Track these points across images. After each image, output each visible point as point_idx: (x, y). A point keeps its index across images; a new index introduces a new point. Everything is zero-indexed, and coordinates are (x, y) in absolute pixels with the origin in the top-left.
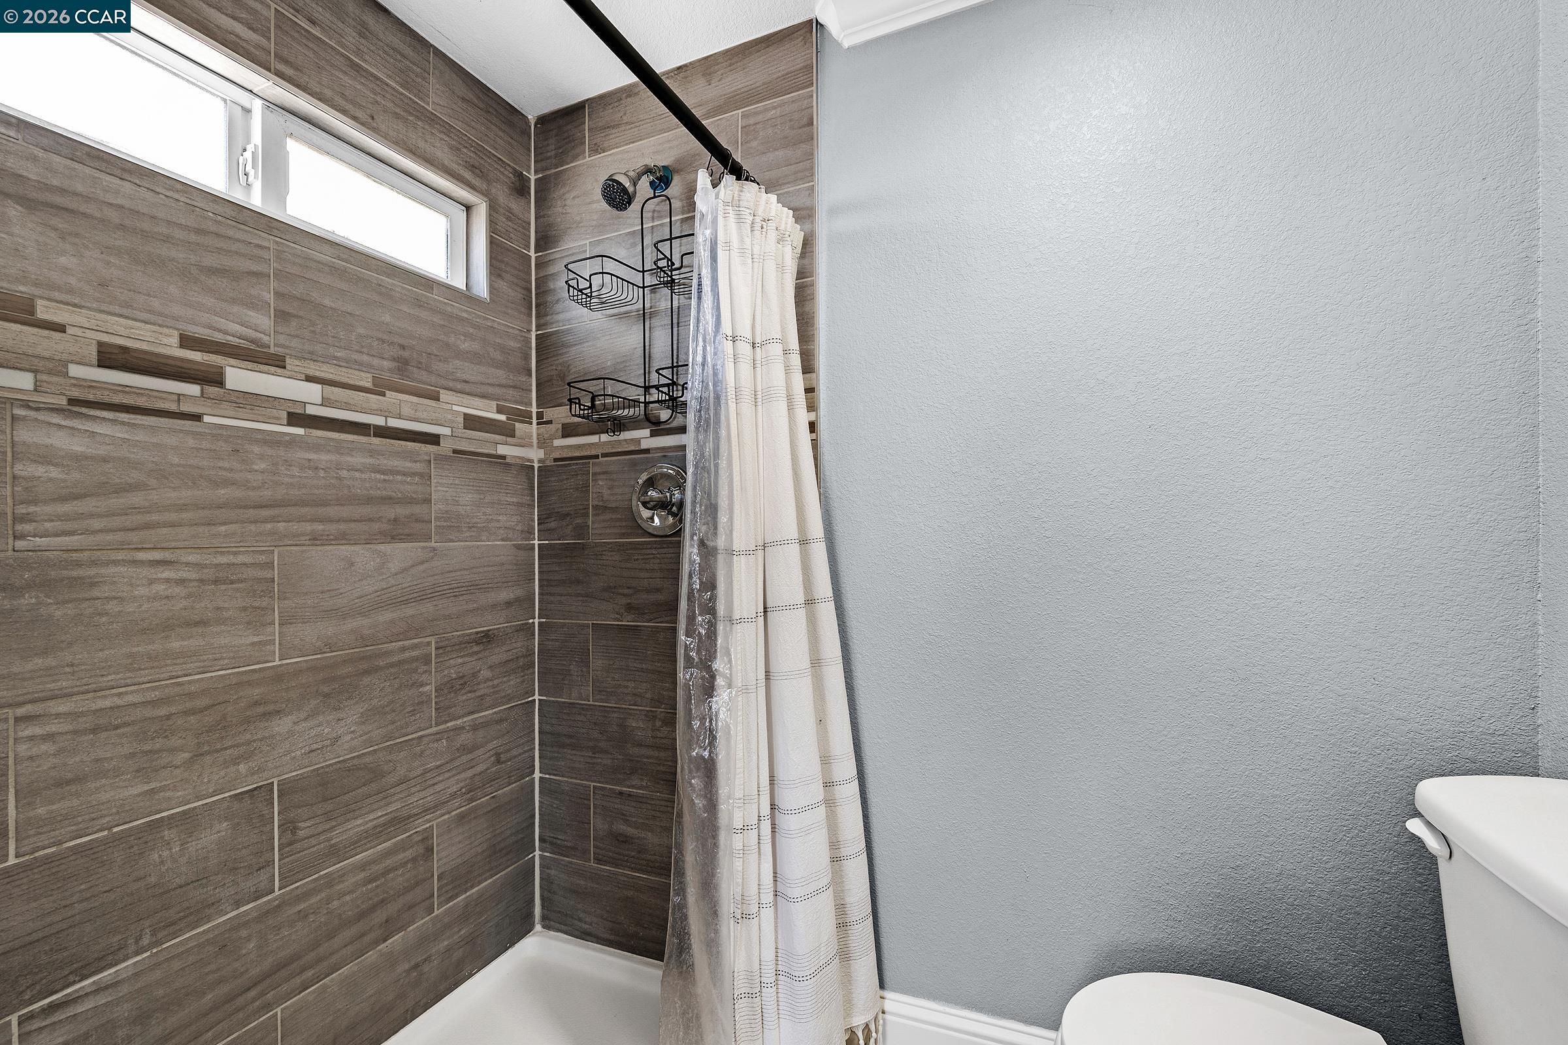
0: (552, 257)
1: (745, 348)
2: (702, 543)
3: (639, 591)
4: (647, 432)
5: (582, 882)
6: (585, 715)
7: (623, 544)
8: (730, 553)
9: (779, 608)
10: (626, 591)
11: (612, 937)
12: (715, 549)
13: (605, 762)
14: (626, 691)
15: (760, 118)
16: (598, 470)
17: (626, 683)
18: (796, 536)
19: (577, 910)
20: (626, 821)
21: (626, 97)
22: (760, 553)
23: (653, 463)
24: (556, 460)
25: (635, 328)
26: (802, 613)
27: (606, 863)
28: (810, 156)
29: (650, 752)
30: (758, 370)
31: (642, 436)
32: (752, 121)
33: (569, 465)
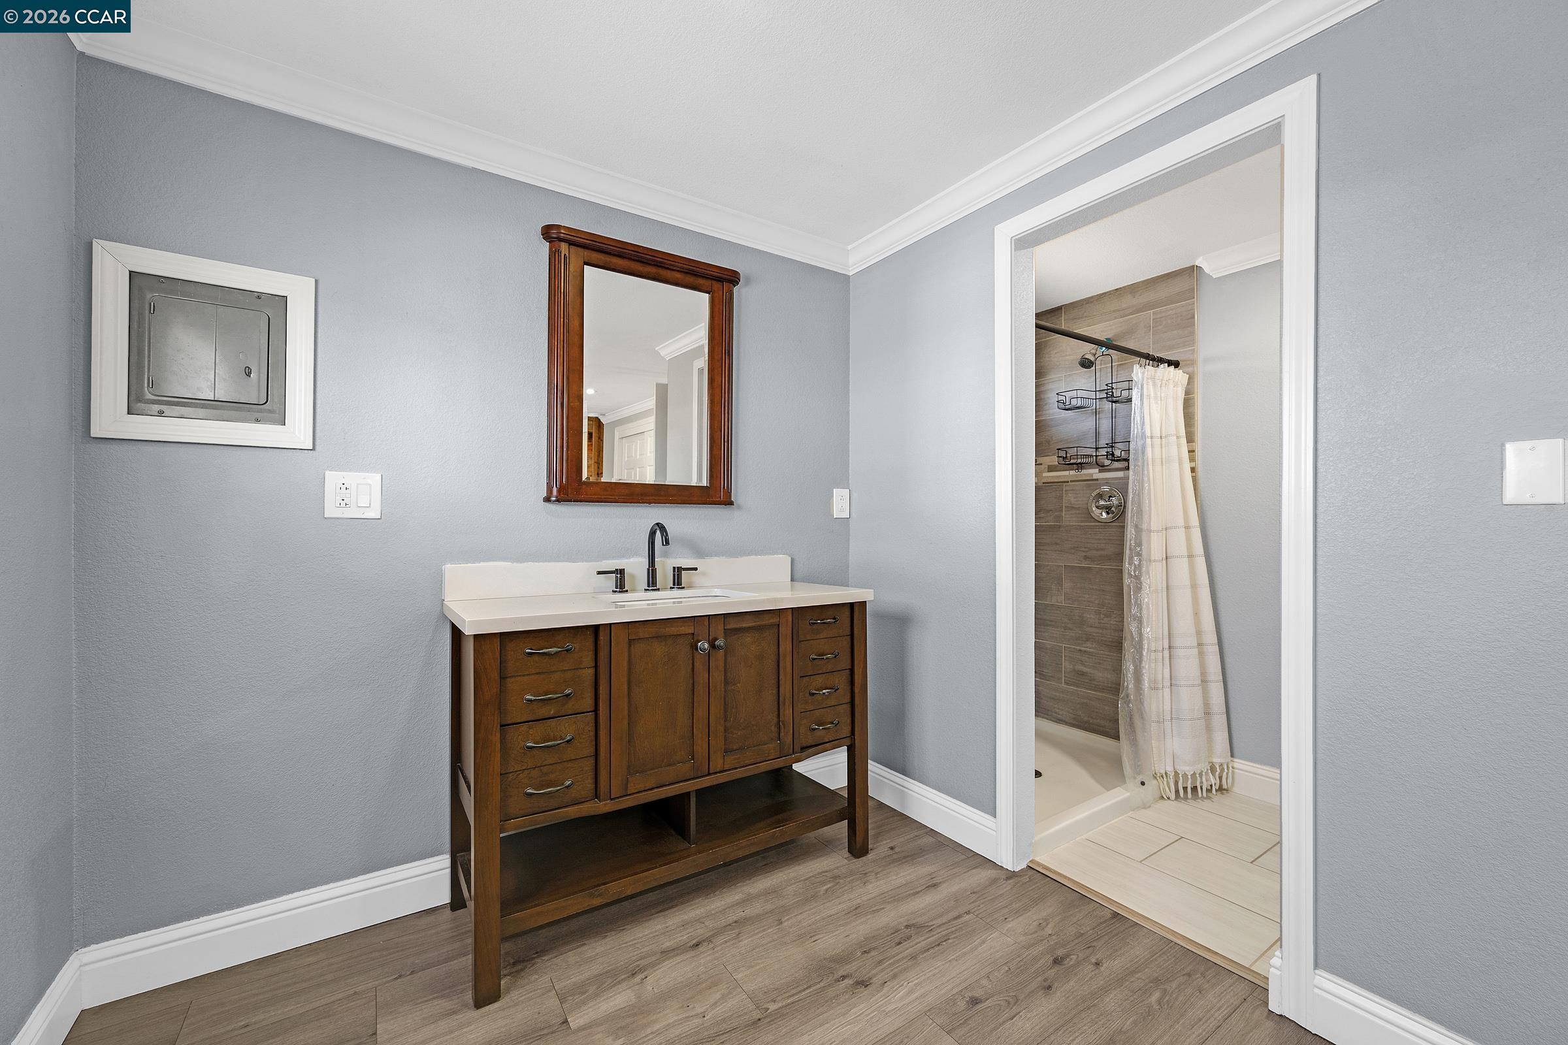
0: (1044, 382)
1: (1157, 441)
2: (1136, 526)
3: (1091, 550)
4: (1097, 470)
5: (1058, 694)
6: (1060, 611)
7: (1082, 526)
8: (1150, 531)
9: (1173, 557)
10: (1083, 549)
11: (1074, 722)
12: (1142, 529)
13: (1071, 634)
14: (1084, 599)
15: (1163, 315)
16: (1068, 488)
17: (1084, 596)
18: (1183, 524)
19: (1054, 708)
20: (1083, 664)
21: (1086, 304)
22: (1164, 532)
23: (1099, 486)
24: (1043, 483)
25: (1090, 419)
26: (1186, 560)
27: (1071, 685)
28: (1193, 333)
29: (1097, 630)
30: (1164, 449)
31: (1094, 472)
32: (1159, 316)
33: (1051, 486)
